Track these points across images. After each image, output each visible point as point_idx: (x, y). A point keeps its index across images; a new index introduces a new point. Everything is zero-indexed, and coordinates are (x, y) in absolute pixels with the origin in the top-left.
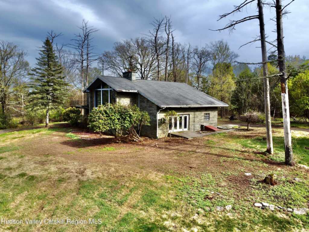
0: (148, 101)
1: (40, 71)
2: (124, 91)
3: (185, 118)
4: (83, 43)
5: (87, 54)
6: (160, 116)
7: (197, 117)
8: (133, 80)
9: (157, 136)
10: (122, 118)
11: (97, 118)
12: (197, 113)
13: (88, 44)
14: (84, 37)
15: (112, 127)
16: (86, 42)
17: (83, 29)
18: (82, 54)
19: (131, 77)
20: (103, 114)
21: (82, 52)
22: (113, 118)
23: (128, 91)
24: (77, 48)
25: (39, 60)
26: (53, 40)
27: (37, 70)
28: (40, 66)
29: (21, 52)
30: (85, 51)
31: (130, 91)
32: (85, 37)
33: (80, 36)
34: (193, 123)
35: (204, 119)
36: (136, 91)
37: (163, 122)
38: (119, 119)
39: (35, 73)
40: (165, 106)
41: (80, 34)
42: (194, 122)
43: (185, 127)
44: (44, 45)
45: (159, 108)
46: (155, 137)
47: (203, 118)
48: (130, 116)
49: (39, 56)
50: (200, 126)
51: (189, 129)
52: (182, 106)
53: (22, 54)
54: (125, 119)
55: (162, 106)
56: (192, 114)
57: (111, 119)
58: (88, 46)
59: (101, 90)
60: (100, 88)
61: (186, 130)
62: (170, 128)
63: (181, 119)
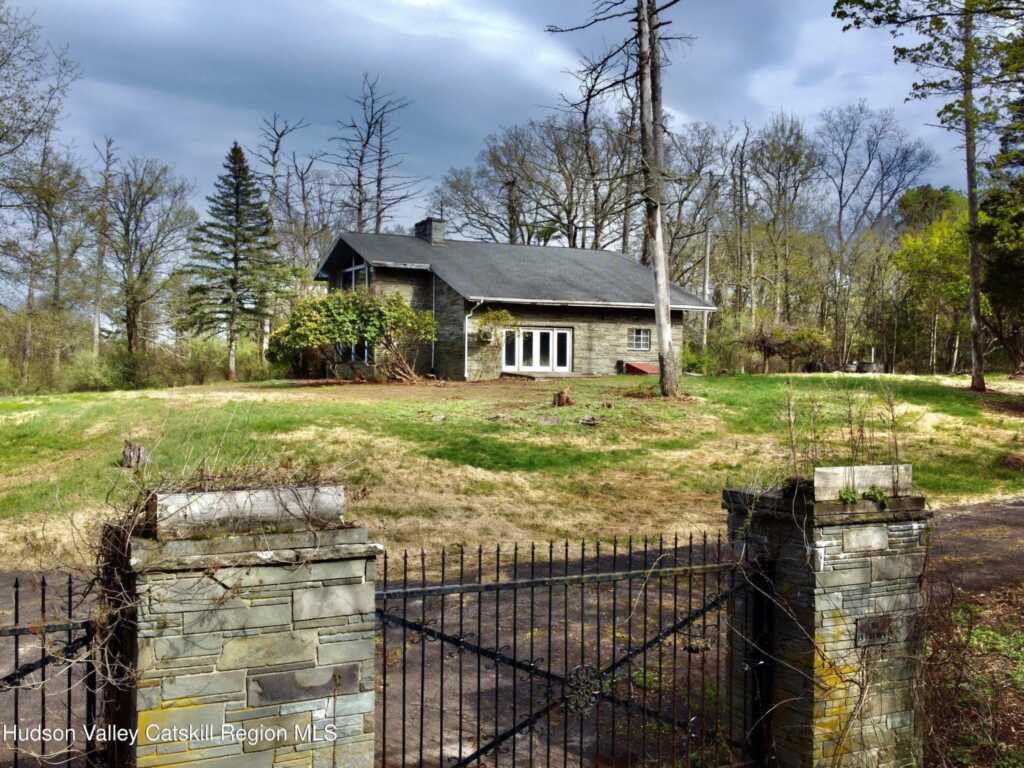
0: (450, 289)
1: (216, 231)
2: (390, 264)
3: (562, 338)
4: (364, 146)
5: (379, 181)
6: (471, 325)
7: (600, 337)
8: (435, 243)
9: (466, 375)
10: (362, 320)
11: (305, 318)
12: (601, 328)
13: (380, 150)
14: (366, 127)
15: (335, 338)
16: (374, 140)
17: (364, 104)
18: (359, 181)
19: (430, 234)
20: (319, 312)
21: (360, 175)
22: (339, 319)
23: (402, 266)
24: (345, 162)
25: (213, 200)
26: (278, 142)
27: (210, 229)
28: (216, 216)
29: (177, 183)
30: (370, 172)
31: (409, 266)
32: (370, 128)
33: (355, 126)
34: (586, 354)
35: (630, 345)
36: (425, 266)
37: (481, 341)
38: (353, 322)
39: (203, 236)
40: (482, 299)
41: (355, 120)
42: (590, 349)
43: (562, 361)
44: (227, 162)
45: (469, 306)
46: (464, 379)
47: (625, 340)
48: (381, 315)
49: (214, 192)
50: (614, 365)
51: (573, 368)
52: (538, 301)
53: (182, 188)
54: (366, 322)
55: (473, 298)
56: (580, 331)
57: (335, 321)
58: (381, 153)
59: (352, 269)
60: (350, 266)
61: (565, 370)
62: (510, 360)
63: (545, 338)
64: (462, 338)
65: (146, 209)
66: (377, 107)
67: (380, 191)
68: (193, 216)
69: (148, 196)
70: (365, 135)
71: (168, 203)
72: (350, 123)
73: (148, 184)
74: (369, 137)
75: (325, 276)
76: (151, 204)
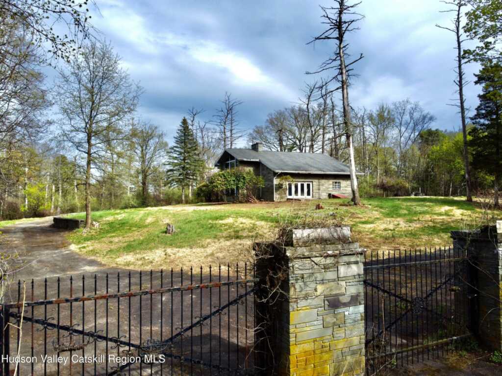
0: (267, 168)
1: (177, 149)
2: (245, 160)
3: (308, 186)
4: (226, 118)
5: (231, 131)
6: (276, 181)
7: (323, 185)
8: (259, 152)
9: (275, 199)
10: (237, 180)
12: (323, 181)
13: (232, 119)
14: (226, 111)
16: (229, 116)
17: (225, 103)
18: (224, 131)
19: (258, 149)
20: (221, 177)
21: (225, 129)
22: (229, 179)
23: (250, 160)
24: (219, 124)
25: (176, 138)
26: (194, 117)
27: (175, 148)
28: (177, 144)
29: (161, 132)
30: (228, 127)
31: (252, 160)
32: (228, 111)
34: (318, 191)
35: (333, 188)
36: (258, 160)
37: (280, 187)
38: (234, 181)
39: (173, 151)
40: (280, 171)
42: (319, 190)
43: (309, 194)
44: (181, 124)
45: (275, 174)
46: (274, 201)
47: (331, 186)
48: (244, 178)
49: (176, 135)
50: (327, 195)
51: (313, 196)
52: (300, 172)
53: (162, 134)
54: (239, 181)
55: (277, 171)
56: (316, 182)
57: (227, 180)
58: (232, 121)
59: (229, 162)
60: (228, 161)
61: (310, 197)
62: (290, 194)
63: (302, 186)
64: (273, 186)
65: (149, 142)
66: (231, 104)
67: (232, 134)
68: (166, 144)
69: (150, 137)
70: (226, 114)
71: (157, 140)
72: (221, 110)
73: (150, 133)
74: (228, 115)
75: (219, 165)
76: (152, 140)
